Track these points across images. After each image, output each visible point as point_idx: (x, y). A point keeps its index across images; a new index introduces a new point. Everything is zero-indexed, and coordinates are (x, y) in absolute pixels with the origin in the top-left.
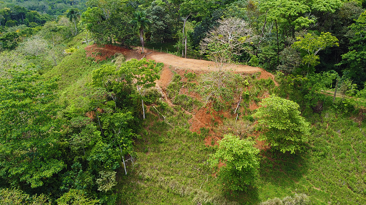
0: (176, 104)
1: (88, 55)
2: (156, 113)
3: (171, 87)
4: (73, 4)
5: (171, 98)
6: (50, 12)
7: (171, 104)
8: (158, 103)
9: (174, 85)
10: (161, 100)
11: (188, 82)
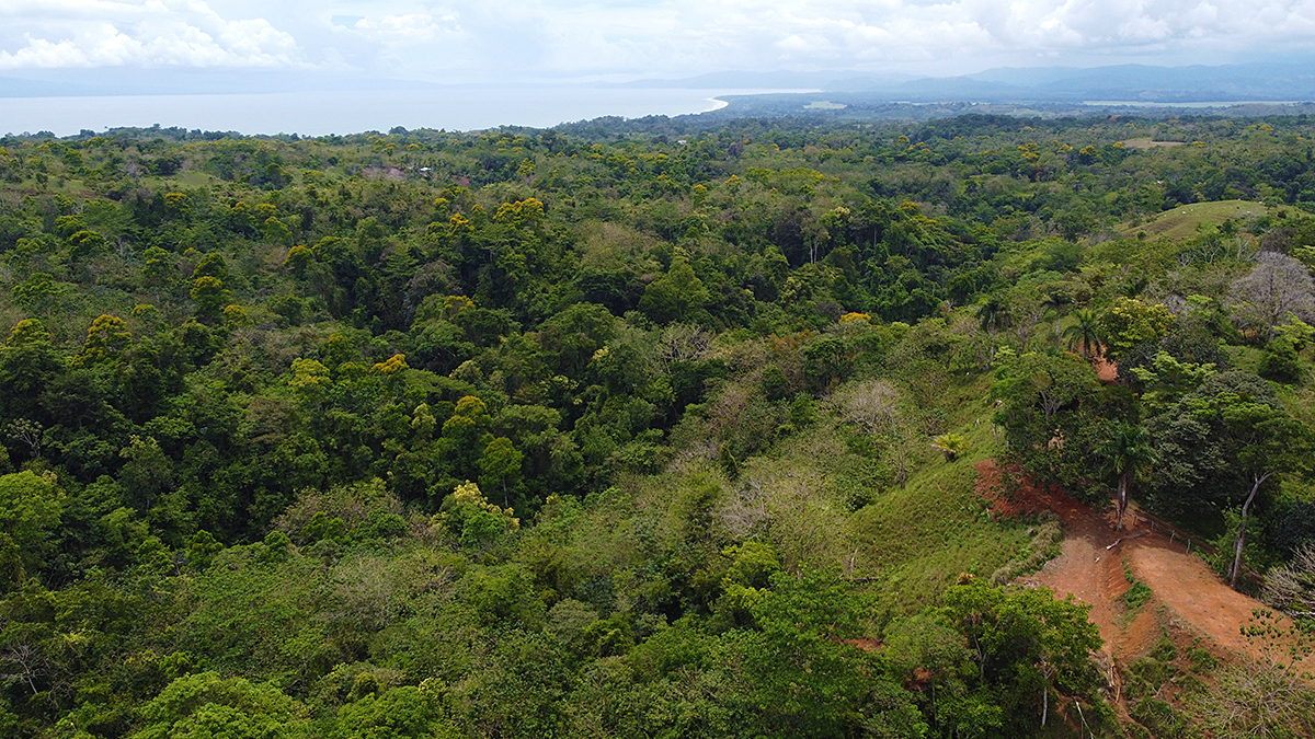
0: (1138, 719)
1: (978, 489)
2: (1078, 723)
3: (1140, 670)
5: (1130, 699)
7: (1126, 715)
8: (1090, 700)
9: (1148, 667)
10: (1102, 694)
11: (1189, 674)
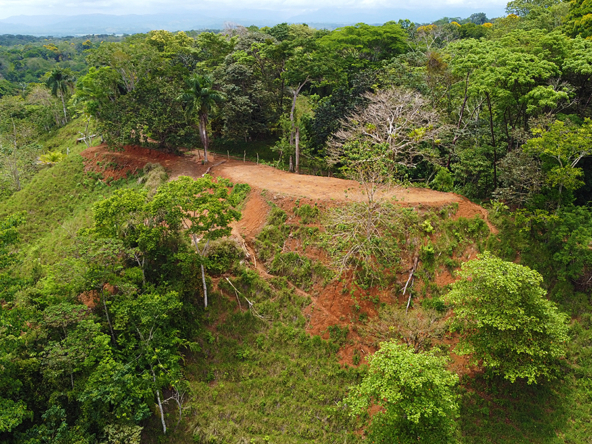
0: (276, 273)
1: (87, 168)
2: (233, 294)
3: (265, 237)
4: (60, 58)
5: (265, 261)
6: (13, 76)
7: (266, 274)
8: (236, 273)
9: (271, 233)
10: (243, 265)
11: (301, 226)
